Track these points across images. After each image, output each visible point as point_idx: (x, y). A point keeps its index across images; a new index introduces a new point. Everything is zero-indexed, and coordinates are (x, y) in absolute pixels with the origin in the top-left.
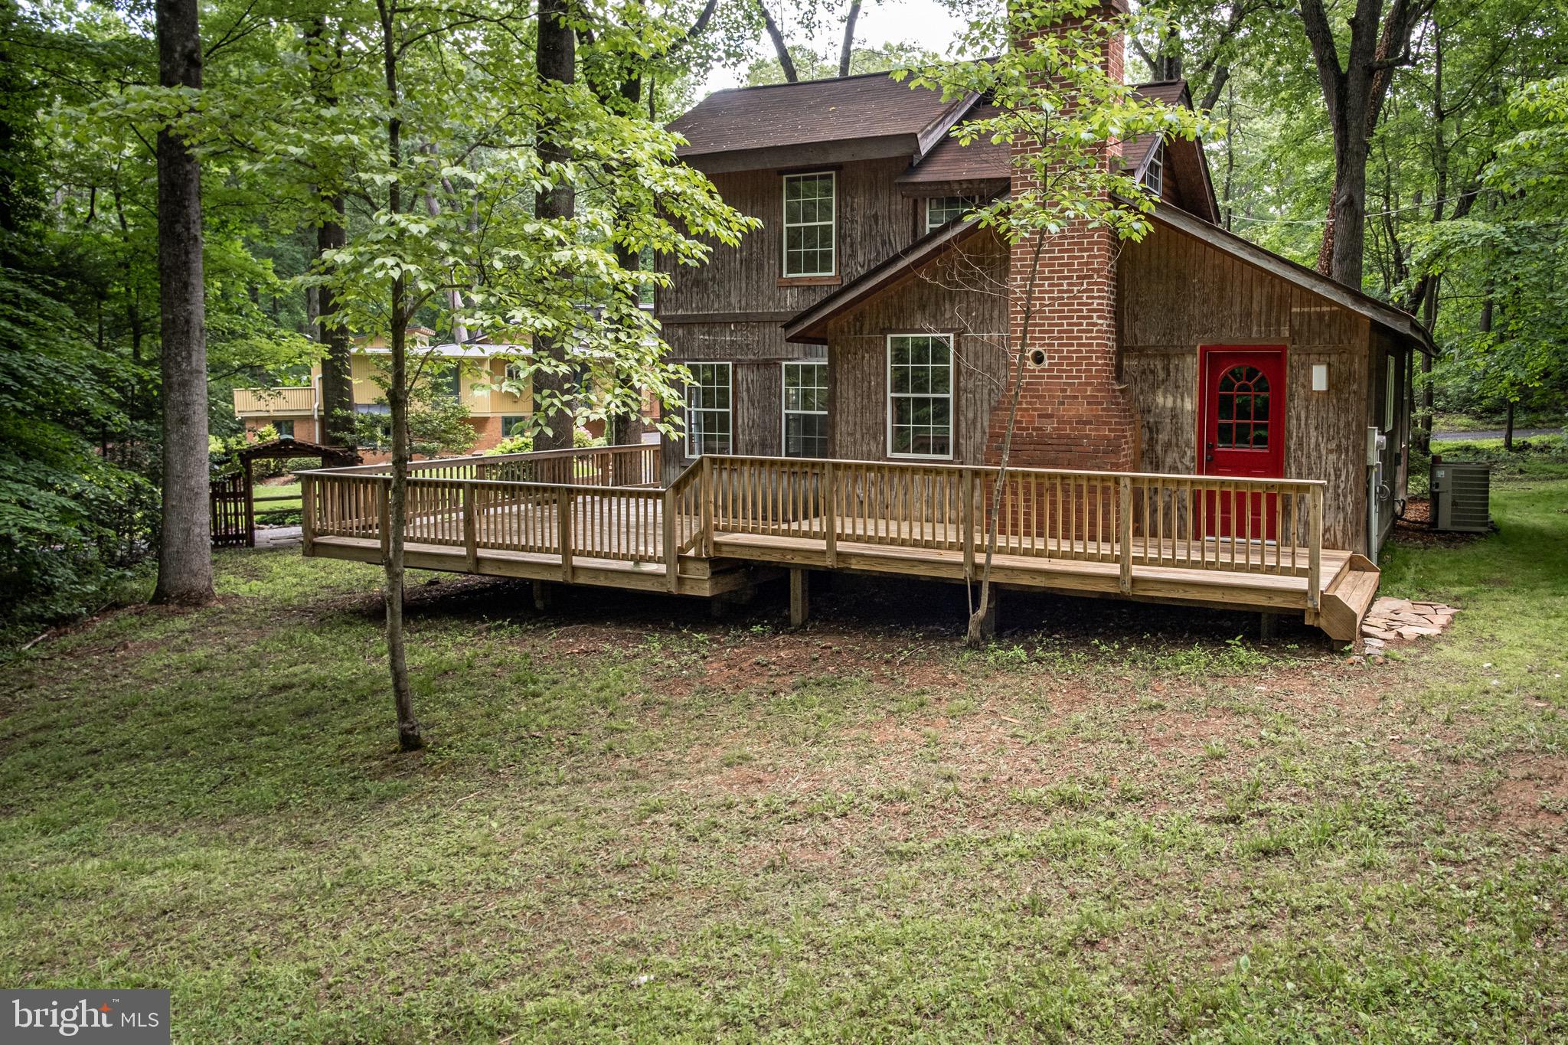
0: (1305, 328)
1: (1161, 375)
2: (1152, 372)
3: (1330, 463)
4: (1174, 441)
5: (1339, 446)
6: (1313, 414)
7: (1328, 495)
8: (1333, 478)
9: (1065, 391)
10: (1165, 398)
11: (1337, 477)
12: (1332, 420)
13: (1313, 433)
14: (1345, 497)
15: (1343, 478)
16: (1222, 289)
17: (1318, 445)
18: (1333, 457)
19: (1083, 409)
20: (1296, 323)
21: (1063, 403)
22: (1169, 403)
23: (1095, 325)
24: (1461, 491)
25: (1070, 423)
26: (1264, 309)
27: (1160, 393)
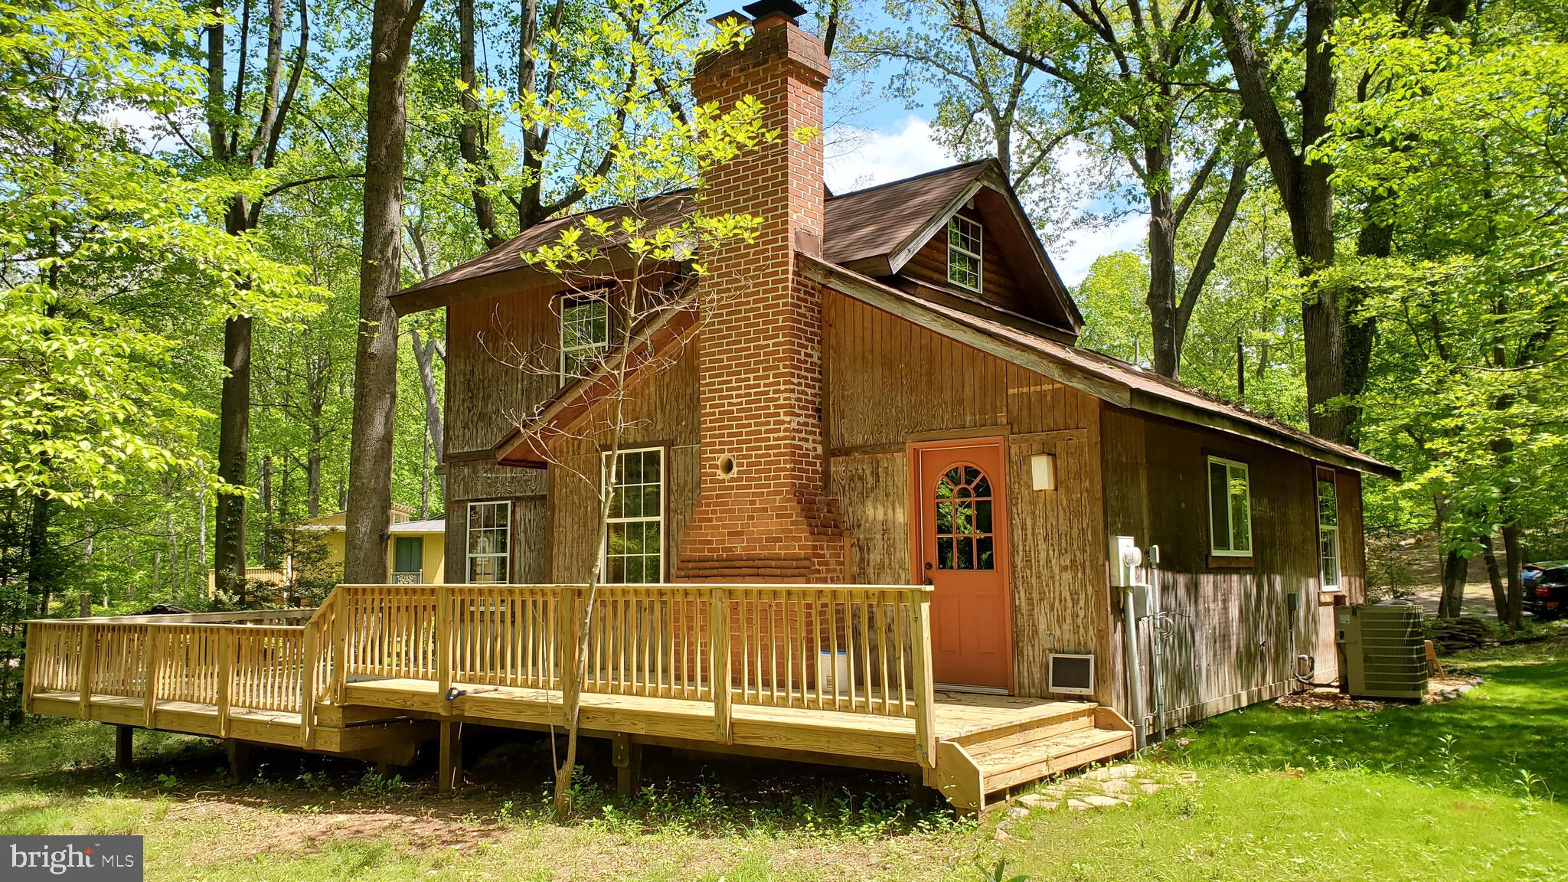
0: (1025, 413)
1: (870, 481)
2: (861, 478)
3: (1065, 583)
4: (887, 561)
5: (1073, 561)
6: (1040, 522)
7: (1065, 627)
8: (1069, 604)
9: (753, 503)
10: (875, 509)
11: (1075, 602)
12: (1064, 527)
13: (1042, 546)
14: (1086, 629)
15: (1082, 604)
16: (930, 374)
17: (1048, 561)
18: (1067, 576)
19: (772, 525)
20: (1014, 408)
21: (751, 518)
22: (880, 516)
23: (783, 422)
24: (1374, 642)
25: (760, 540)
26: (978, 392)
27: (869, 503)
